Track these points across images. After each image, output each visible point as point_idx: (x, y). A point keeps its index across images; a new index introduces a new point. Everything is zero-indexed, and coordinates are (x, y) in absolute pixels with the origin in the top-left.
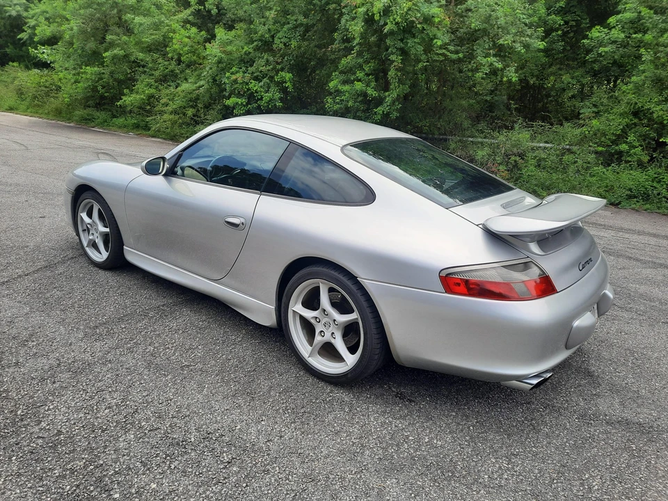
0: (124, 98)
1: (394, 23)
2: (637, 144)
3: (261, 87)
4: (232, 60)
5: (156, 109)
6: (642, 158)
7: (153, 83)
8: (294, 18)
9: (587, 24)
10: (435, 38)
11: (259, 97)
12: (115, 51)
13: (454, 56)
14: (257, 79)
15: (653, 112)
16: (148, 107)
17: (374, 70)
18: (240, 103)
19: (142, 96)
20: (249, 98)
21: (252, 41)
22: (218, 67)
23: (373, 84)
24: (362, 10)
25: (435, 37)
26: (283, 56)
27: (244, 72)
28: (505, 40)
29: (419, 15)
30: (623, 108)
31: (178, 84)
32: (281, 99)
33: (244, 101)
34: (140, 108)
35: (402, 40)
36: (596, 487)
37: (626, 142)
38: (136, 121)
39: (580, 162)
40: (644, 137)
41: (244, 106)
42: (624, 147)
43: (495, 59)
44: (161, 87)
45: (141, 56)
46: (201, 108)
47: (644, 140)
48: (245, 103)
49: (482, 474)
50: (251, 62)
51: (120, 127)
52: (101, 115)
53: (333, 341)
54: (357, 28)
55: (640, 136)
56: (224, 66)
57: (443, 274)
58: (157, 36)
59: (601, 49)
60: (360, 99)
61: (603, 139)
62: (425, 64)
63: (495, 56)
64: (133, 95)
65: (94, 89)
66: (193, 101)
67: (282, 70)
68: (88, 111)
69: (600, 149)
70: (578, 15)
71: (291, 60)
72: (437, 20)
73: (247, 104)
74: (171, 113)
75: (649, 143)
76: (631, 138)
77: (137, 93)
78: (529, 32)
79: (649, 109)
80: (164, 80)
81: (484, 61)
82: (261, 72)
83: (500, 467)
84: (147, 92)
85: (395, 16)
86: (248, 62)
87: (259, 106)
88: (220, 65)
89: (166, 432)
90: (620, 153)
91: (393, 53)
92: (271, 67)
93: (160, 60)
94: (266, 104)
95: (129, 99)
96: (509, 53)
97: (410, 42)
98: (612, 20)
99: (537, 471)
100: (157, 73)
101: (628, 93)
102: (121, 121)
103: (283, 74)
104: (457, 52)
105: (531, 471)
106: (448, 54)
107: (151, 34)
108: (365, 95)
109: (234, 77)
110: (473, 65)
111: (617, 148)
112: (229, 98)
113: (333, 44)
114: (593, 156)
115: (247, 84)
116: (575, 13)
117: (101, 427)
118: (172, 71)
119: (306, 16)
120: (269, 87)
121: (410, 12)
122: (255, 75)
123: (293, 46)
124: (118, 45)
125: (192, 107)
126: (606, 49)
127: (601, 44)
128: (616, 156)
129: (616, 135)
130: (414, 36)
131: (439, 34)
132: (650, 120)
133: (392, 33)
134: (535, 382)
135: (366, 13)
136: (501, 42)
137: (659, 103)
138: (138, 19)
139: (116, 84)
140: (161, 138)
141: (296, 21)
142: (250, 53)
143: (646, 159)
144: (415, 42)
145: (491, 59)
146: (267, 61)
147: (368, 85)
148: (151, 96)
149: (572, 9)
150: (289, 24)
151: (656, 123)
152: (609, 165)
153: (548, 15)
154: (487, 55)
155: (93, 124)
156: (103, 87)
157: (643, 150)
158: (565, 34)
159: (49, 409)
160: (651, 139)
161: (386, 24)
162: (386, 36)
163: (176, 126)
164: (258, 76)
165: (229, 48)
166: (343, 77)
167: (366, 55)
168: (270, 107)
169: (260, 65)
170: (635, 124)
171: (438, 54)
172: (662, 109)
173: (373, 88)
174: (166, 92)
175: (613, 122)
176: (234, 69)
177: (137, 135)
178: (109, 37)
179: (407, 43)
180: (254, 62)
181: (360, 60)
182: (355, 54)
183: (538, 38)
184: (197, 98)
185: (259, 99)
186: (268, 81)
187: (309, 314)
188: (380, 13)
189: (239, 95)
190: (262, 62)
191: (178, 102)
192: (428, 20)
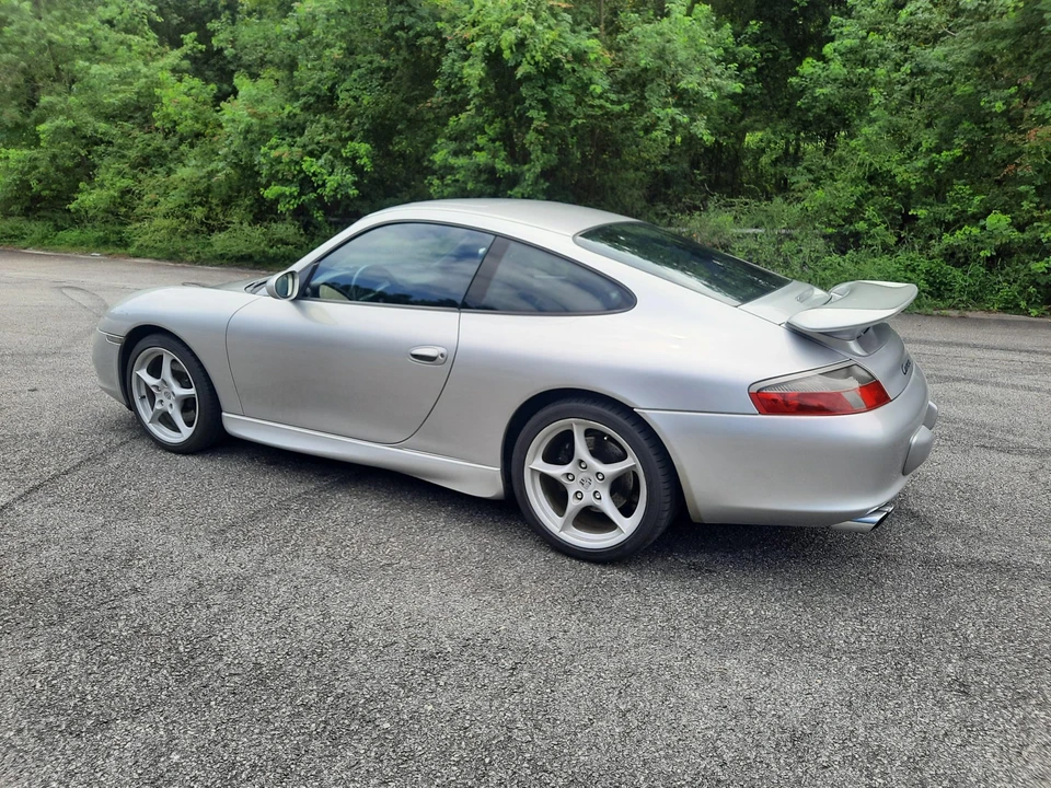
0: (81, 197)
1: (532, 62)
2: (878, 221)
3: (321, 166)
4: (268, 127)
5: (138, 211)
6: (887, 240)
7: (127, 170)
8: (368, 58)
9: (787, 55)
10: (592, 83)
11: (320, 183)
12: (58, 122)
13: (617, 108)
14: (311, 154)
15: (895, 176)
16: (122, 210)
17: (501, 134)
18: (288, 193)
19: (112, 192)
20: (301, 186)
21: (296, 97)
22: (245, 138)
23: (503, 154)
24: (480, 44)
25: (591, 81)
26: (350, 118)
27: (291, 145)
28: (689, 82)
29: (566, 50)
30: (854, 172)
31: (170, 168)
32: (354, 183)
33: (294, 189)
34: (106, 211)
35: (543, 88)
36: (972, 636)
37: (862, 219)
38: (101, 234)
39: (806, 251)
40: (886, 210)
41: (295, 198)
42: (861, 226)
43: (676, 111)
44: (141, 176)
45: (102, 126)
46: (217, 205)
47: (887, 215)
48: (296, 194)
49: (835, 640)
50: (301, 130)
51: (74, 245)
52: (36, 228)
53: (597, 503)
54: (474, 71)
55: (881, 209)
56: (255, 137)
57: (754, 389)
58: (127, 94)
59: (818, 91)
60: (484, 177)
61: (832, 216)
62: (580, 122)
63: (676, 105)
64: (97, 191)
65: (24, 185)
66: (201, 195)
67: (352, 138)
68: (13, 222)
69: (830, 230)
70: (774, 44)
72: (592, 57)
73: (301, 194)
74: (166, 216)
75: (894, 218)
76: (870, 212)
77: (102, 186)
78: (718, 69)
79: (889, 171)
80: (145, 163)
81: (661, 114)
82: (318, 143)
83: (854, 630)
84: (118, 184)
85: (534, 53)
86: (294, 129)
87: (320, 197)
88: (249, 136)
89: (408, 645)
90: (857, 235)
91: (531, 107)
92: (334, 135)
93: (136, 133)
94: (332, 193)
95: (89, 198)
96: (695, 102)
97: (556, 90)
98: (828, 49)
99: (897, 628)
100: (133, 154)
101: (859, 150)
102: (73, 234)
103: (351, 144)
104: (619, 103)
105: (891, 629)
106: (608, 105)
107: (116, 92)
108: (491, 170)
109: (274, 154)
110: (645, 119)
111: (852, 228)
112: (266, 187)
113: (432, 96)
114: (822, 241)
115: (297, 163)
116: (770, 40)
117: (314, 652)
118: (158, 149)
119: (386, 55)
120: (333, 167)
121: (553, 47)
122: (310, 148)
123: (365, 102)
124: (62, 112)
125: (200, 204)
126: (825, 91)
127: (817, 83)
128: (852, 240)
129: (848, 210)
130: (560, 81)
131: (596, 77)
132: (892, 185)
133: (527, 78)
134: (877, 518)
135: (487, 49)
136: (682, 84)
137: (901, 162)
138: (95, 69)
139: (60, 175)
140: (150, 258)
141: (371, 62)
142: (295, 115)
143: (892, 240)
144: (563, 90)
145: (671, 111)
146: (327, 126)
147: (494, 157)
148: (126, 192)
149: (765, 35)
150: (359, 67)
151: (900, 190)
152: (844, 253)
153: (739, 44)
154: (665, 105)
155: (24, 243)
156: (40, 181)
157: (887, 228)
158: (760, 70)
159: (223, 640)
160: (895, 211)
161: (518, 64)
162: (520, 82)
163: (177, 238)
164: (314, 150)
165: (261, 109)
166: (453, 146)
167: (488, 112)
168: (339, 196)
169: (315, 132)
170: (872, 193)
171: (592, 106)
172: (906, 171)
173: (503, 160)
174: (151, 183)
175: (842, 191)
176: (273, 141)
177: (106, 255)
178: (45, 100)
179: (552, 91)
180: (304, 129)
181: (479, 120)
182: (474, 111)
183: (730, 77)
184: (208, 190)
185: (319, 186)
186: (330, 157)
187: (556, 471)
188: (511, 48)
189: (285, 182)
190: (318, 128)
191: (175, 199)
192: (580, 57)
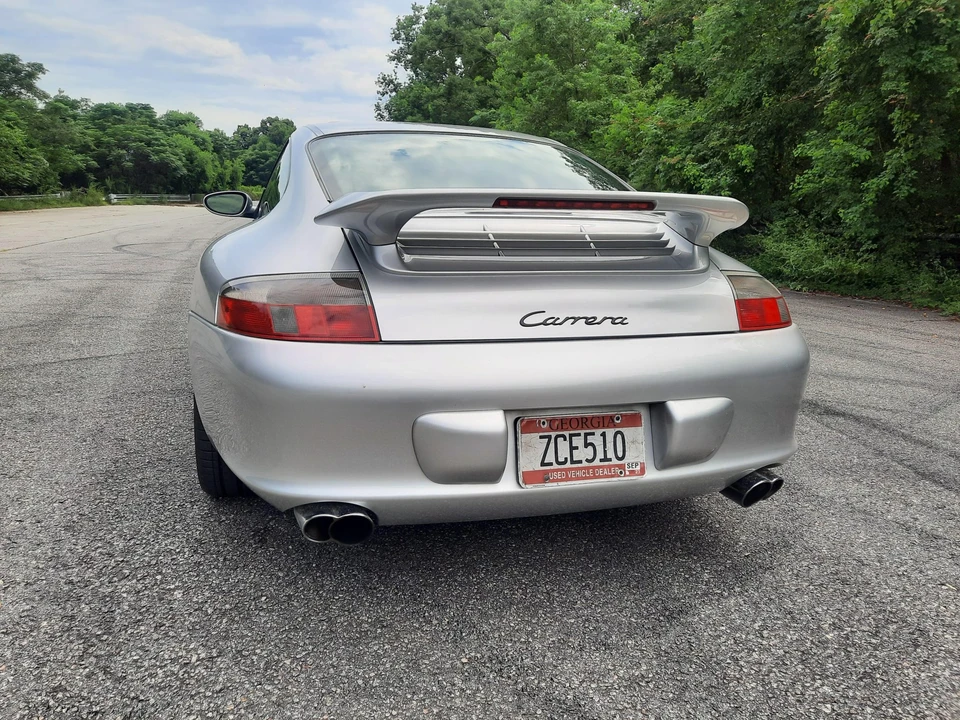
3: (704, 169)
4: (673, 136)
14: (702, 160)
23: (868, 140)
27: (687, 153)
32: (734, 186)
35: (910, 53)
50: (701, 137)
60: (846, 169)
67: (744, 141)
71: (759, 126)
82: (711, 148)
86: (698, 138)
91: (888, 79)
92: (727, 139)
97: (928, 54)
103: (740, 147)
108: (847, 160)
109: (671, 161)
120: (717, 170)
122: (701, 154)
130: (937, 42)
142: (703, 124)
144: (938, 52)
146: (724, 130)
164: (705, 155)
169: (712, 139)
176: (674, 150)
179: (921, 55)
180: (705, 136)
186: (718, 161)
190: (716, 135)
